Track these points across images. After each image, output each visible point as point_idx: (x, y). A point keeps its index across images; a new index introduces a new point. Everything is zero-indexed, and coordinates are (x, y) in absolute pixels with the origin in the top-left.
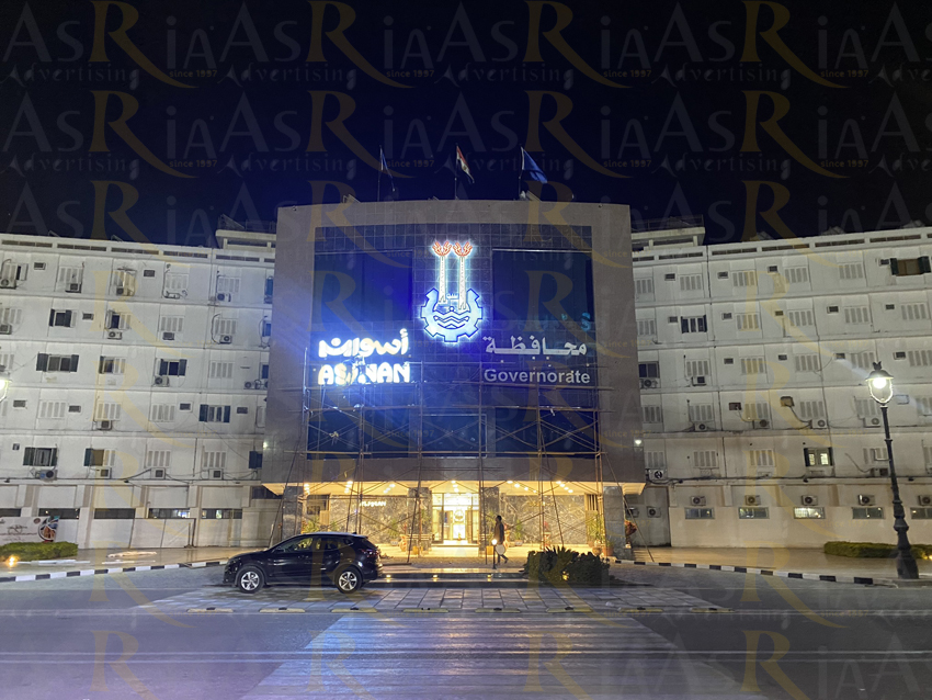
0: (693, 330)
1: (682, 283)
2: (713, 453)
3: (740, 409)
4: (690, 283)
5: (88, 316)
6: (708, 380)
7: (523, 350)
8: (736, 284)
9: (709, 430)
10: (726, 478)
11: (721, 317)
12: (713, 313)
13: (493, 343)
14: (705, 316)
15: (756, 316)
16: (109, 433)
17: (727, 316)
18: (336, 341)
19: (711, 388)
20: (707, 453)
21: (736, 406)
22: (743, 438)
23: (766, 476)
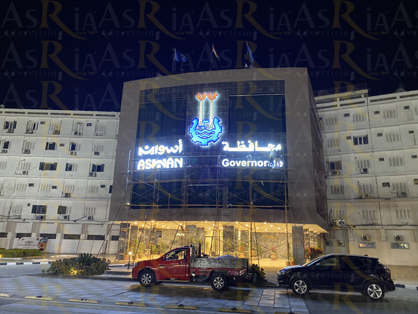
0: (361, 143)
1: (354, 119)
2: (373, 211)
3: (389, 186)
4: (358, 118)
5: (62, 145)
6: (369, 170)
7: (244, 149)
8: (385, 117)
9: (371, 198)
10: (382, 225)
11: (376, 136)
12: (372, 133)
14: (367, 136)
15: (397, 134)
16: (68, 199)
17: (380, 135)
18: (147, 147)
19: (371, 175)
20: (370, 211)
21: (386, 185)
22: (391, 203)
23: (406, 225)
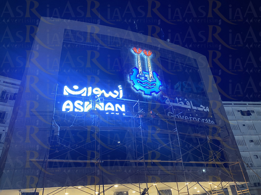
7: (183, 105)
13: (168, 99)
18: (76, 87)
